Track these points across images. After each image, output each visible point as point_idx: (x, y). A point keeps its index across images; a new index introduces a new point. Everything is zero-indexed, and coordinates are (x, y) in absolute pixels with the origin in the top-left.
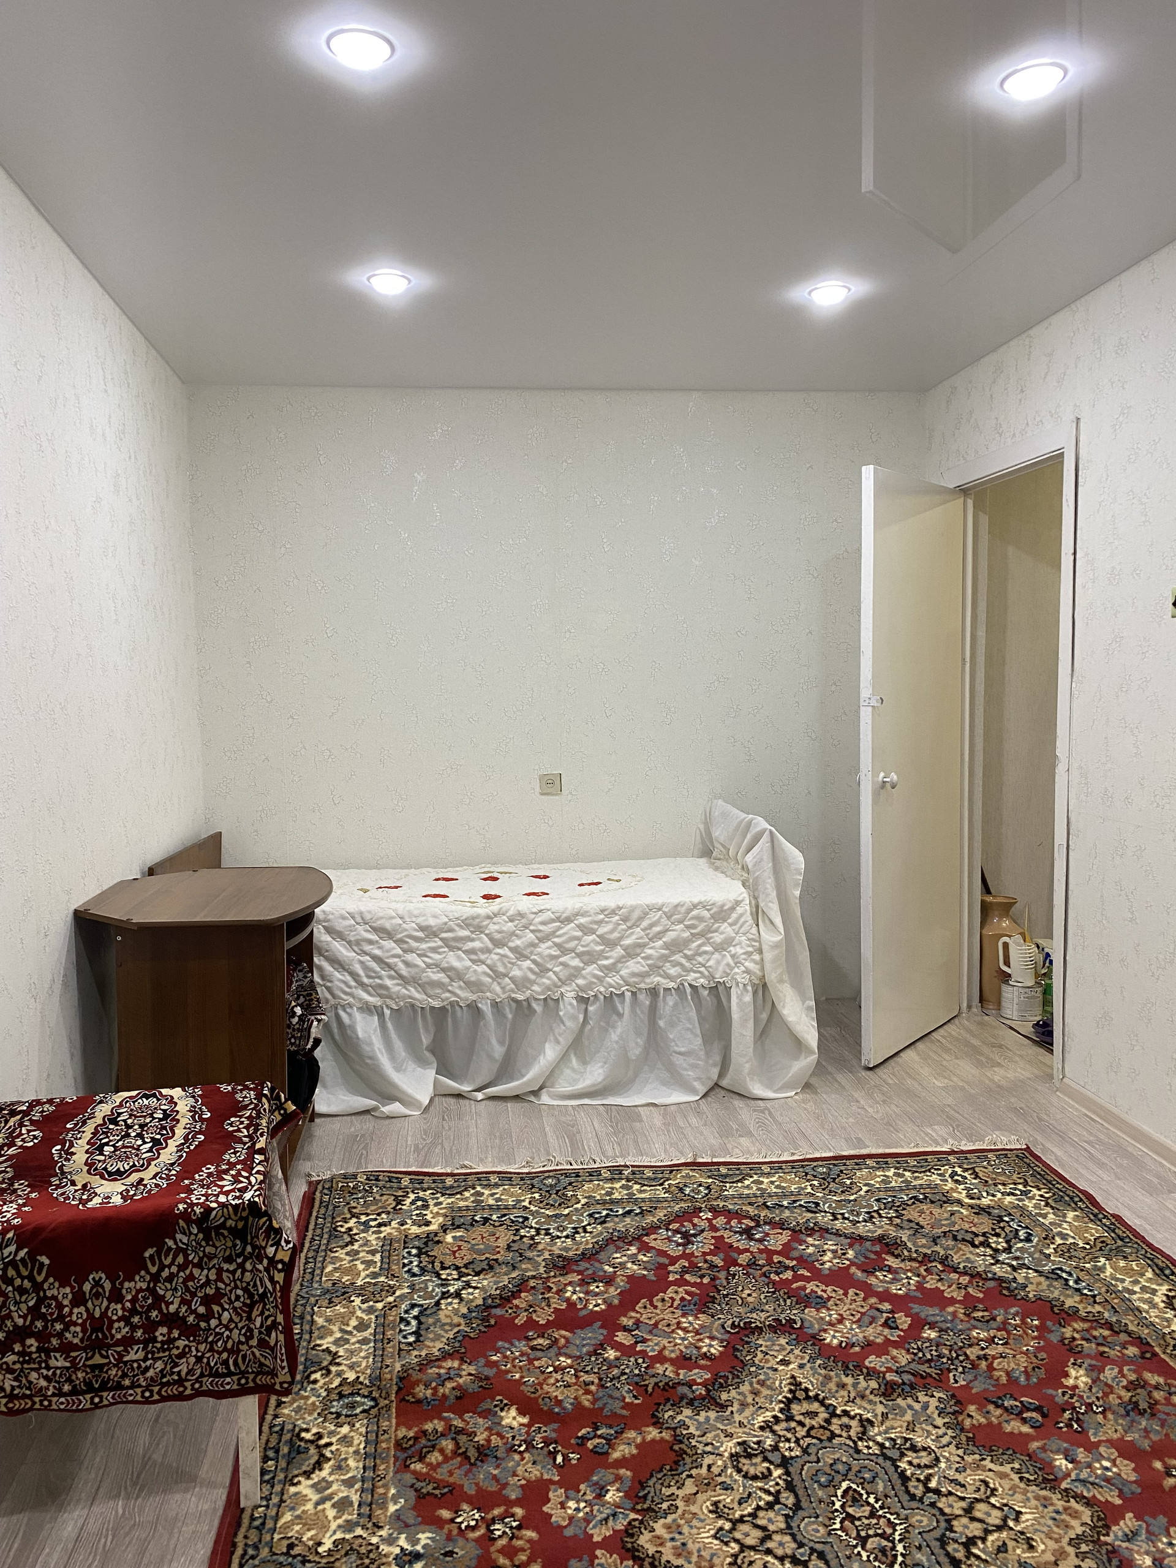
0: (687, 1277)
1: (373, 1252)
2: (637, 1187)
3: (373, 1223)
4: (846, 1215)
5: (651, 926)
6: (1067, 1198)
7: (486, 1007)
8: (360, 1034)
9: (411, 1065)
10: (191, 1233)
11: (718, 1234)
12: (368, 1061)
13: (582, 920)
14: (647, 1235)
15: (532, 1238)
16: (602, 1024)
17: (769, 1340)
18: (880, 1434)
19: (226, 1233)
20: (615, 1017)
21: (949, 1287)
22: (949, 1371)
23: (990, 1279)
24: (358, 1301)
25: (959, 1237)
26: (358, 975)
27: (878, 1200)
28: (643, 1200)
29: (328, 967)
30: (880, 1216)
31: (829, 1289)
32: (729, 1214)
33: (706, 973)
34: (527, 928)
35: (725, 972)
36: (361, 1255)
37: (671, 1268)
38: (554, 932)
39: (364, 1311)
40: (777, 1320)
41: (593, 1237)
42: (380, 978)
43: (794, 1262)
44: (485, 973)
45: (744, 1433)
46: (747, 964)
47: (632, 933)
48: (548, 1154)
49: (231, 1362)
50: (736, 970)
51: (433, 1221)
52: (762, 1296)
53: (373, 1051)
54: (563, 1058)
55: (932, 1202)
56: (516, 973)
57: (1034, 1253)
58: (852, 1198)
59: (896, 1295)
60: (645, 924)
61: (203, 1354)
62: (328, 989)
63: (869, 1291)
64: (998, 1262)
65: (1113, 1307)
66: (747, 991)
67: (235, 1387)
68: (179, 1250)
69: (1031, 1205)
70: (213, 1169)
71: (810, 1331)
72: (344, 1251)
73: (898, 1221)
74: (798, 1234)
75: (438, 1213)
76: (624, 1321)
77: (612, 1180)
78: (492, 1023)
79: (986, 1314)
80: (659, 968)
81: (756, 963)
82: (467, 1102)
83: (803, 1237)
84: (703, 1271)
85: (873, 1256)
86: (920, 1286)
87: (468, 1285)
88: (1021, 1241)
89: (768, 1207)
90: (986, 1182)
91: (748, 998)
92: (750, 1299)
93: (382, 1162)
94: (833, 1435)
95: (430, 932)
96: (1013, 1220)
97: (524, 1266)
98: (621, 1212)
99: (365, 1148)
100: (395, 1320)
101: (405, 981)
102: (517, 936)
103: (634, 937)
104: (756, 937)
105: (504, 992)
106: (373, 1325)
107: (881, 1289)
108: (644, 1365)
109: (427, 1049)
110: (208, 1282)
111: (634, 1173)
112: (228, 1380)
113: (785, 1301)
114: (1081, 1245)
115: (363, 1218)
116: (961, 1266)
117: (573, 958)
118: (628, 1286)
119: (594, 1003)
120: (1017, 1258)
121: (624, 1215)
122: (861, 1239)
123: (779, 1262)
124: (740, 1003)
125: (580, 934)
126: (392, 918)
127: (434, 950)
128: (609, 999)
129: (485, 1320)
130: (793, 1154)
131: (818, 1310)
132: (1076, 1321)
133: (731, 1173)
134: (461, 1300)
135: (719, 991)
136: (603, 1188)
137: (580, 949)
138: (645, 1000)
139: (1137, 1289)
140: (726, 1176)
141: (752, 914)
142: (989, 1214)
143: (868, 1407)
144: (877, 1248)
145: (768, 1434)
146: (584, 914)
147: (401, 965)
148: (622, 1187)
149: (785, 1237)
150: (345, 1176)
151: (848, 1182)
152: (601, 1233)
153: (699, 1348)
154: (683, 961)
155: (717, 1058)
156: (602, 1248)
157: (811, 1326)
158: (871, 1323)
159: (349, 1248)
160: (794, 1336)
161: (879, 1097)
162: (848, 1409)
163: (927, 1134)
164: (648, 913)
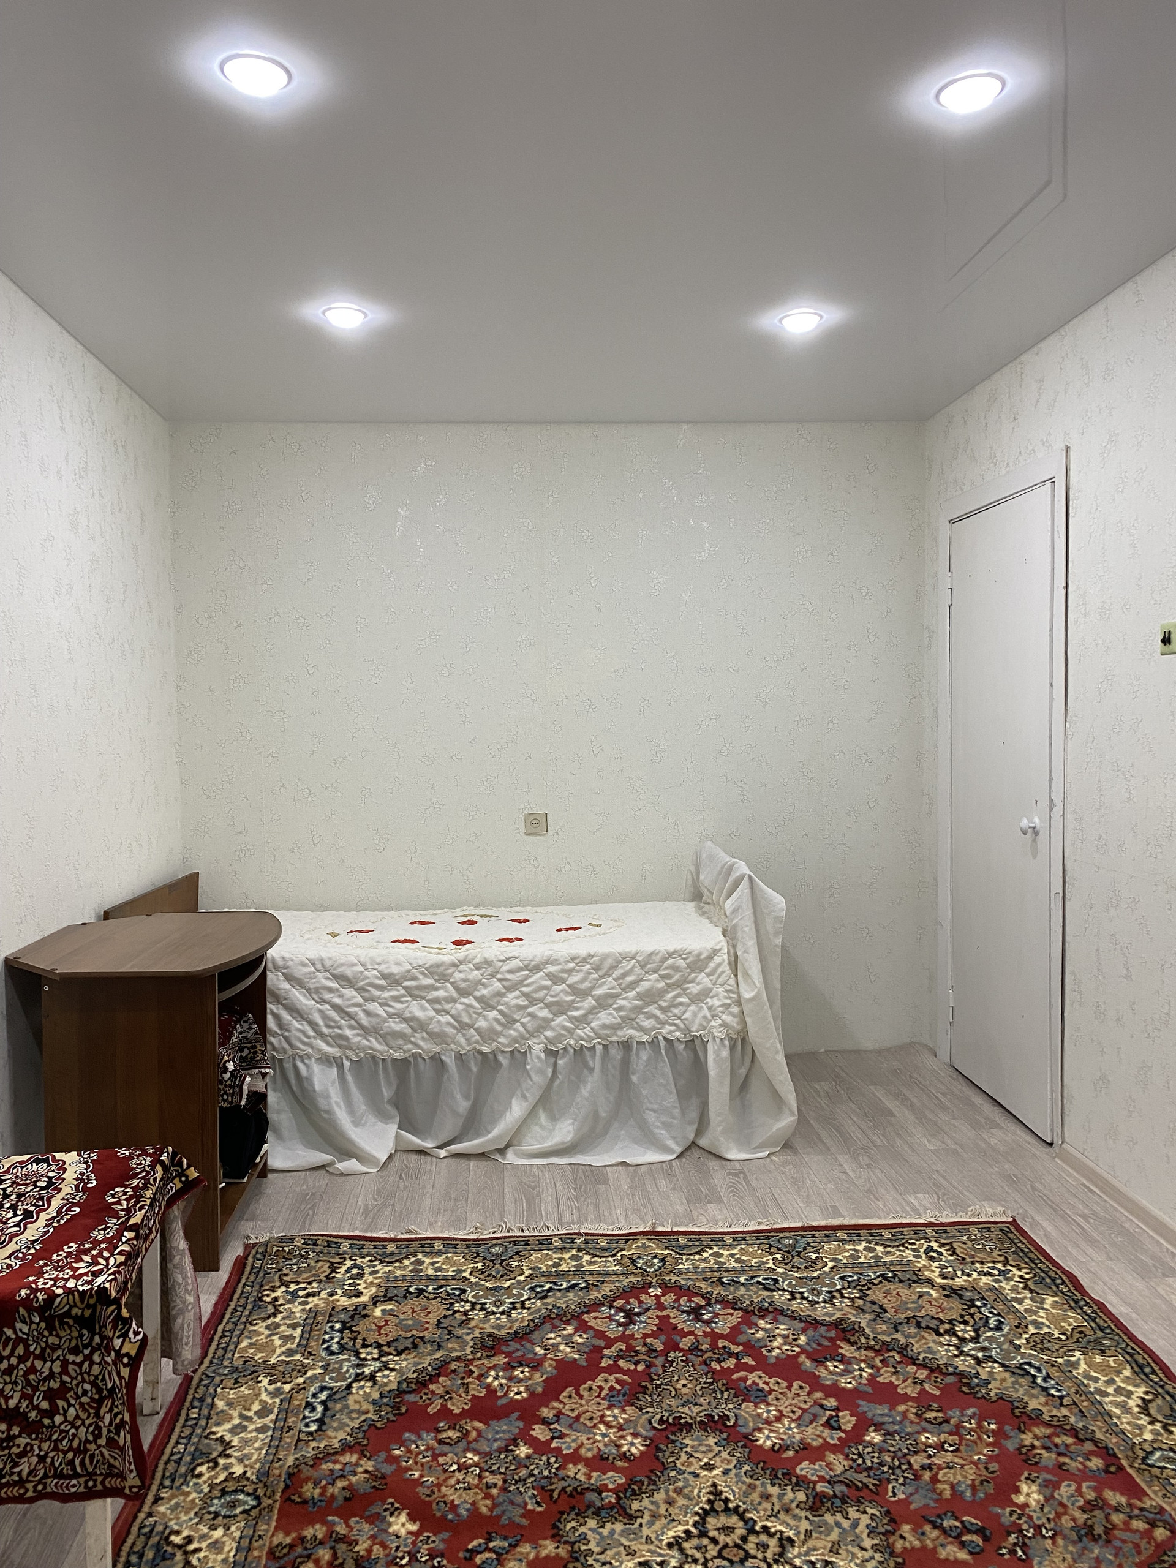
0: (621, 1363)
1: (294, 1327)
2: (587, 1258)
3: (301, 1293)
4: (806, 1295)
5: (624, 975)
6: (1048, 1280)
7: (449, 1060)
8: (318, 1087)
9: (371, 1119)
10: (32, 1322)
11: (664, 1313)
12: (325, 1116)
13: (551, 969)
14: (588, 1313)
15: (466, 1313)
16: (573, 1078)
17: (697, 1439)
18: (799, 1556)
19: (71, 1322)
20: (586, 1072)
21: (904, 1381)
22: (889, 1481)
23: (951, 1374)
24: (265, 1381)
25: (923, 1325)
26: (317, 1025)
27: (842, 1278)
28: (591, 1273)
29: (286, 1016)
30: (842, 1296)
31: (772, 1381)
32: (681, 1291)
33: (682, 1026)
34: (494, 976)
35: (701, 1025)
36: (282, 1328)
37: (606, 1352)
38: (523, 981)
39: (270, 1393)
40: (710, 1416)
41: (529, 1315)
42: (339, 1028)
43: (741, 1348)
44: (449, 1024)
45: (649, 1551)
46: (724, 1017)
47: (605, 982)
48: (502, 1219)
49: (77, 1462)
50: (713, 1023)
51: (365, 1291)
52: (698, 1388)
53: (329, 1104)
54: (530, 1116)
55: (901, 1281)
56: (482, 1024)
57: (1004, 1343)
58: (815, 1274)
59: (844, 1389)
60: (617, 974)
61: (47, 1453)
62: (286, 1039)
63: (814, 1383)
64: (962, 1353)
65: (1081, 1411)
66: (725, 1046)
67: (82, 1490)
68: (18, 1340)
69: (1008, 1287)
70: (75, 1246)
71: (744, 1430)
72: (265, 1324)
73: (861, 1302)
74: (750, 1314)
75: (372, 1283)
76: (546, 1413)
77: (562, 1249)
78: (456, 1076)
79: (940, 1415)
80: (633, 1020)
81: (734, 1016)
82: (429, 1158)
83: (754, 1318)
84: (641, 1357)
85: (827, 1343)
86: (872, 1379)
87: (385, 1366)
88: (991, 1329)
89: (722, 1283)
90: (964, 1259)
91: (725, 1053)
92: (685, 1391)
93: (327, 1225)
94: (748, 1556)
95: (392, 980)
96: (985, 1305)
97: (450, 1346)
98: (565, 1285)
99: (312, 1208)
100: (300, 1405)
101: (366, 1031)
102: (483, 984)
103: (605, 987)
104: (734, 989)
105: (469, 1044)
106: (276, 1411)
107: (828, 1383)
108: (556, 1465)
109: (388, 1102)
110: (52, 1376)
111: (587, 1242)
112: (74, 1482)
113: (722, 1393)
114: (1057, 1335)
115: (293, 1287)
116: (921, 1357)
117: (541, 1008)
118: (555, 1372)
119: (563, 1057)
120: (983, 1349)
121: (567, 1289)
122: (816, 1323)
123: (724, 1347)
124: (717, 1059)
125: (549, 983)
126: (353, 965)
127: (396, 999)
128: (580, 1052)
129: (397, 1407)
130: (760, 1223)
131: (756, 1405)
132: (1037, 1425)
133: (690, 1243)
134: (375, 1383)
135: (695, 1046)
136: (551, 1259)
137: (549, 999)
138: (616, 1054)
139: (1110, 1390)
140: (684, 1247)
141: (730, 963)
142: (961, 1297)
143: (792, 1522)
144: (832, 1334)
145: (676, 1553)
146: (555, 962)
147: (362, 1015)
148: (572, 1258)
149: (736, 1318)
150: (282, 1240)
151: (814, 1256)
152: (540, 1310)
153: (619, 1447)
154: (658, 1013)
155: (694, 1115)
156: (537, 1327)
157: (745, 1425)
158: (811, 1422)
159: (270, 1321)
160: (725, 1435)
161: (863, 1160)
162: (769, 1524)
163: (909, 1203)
164: (620, 962)
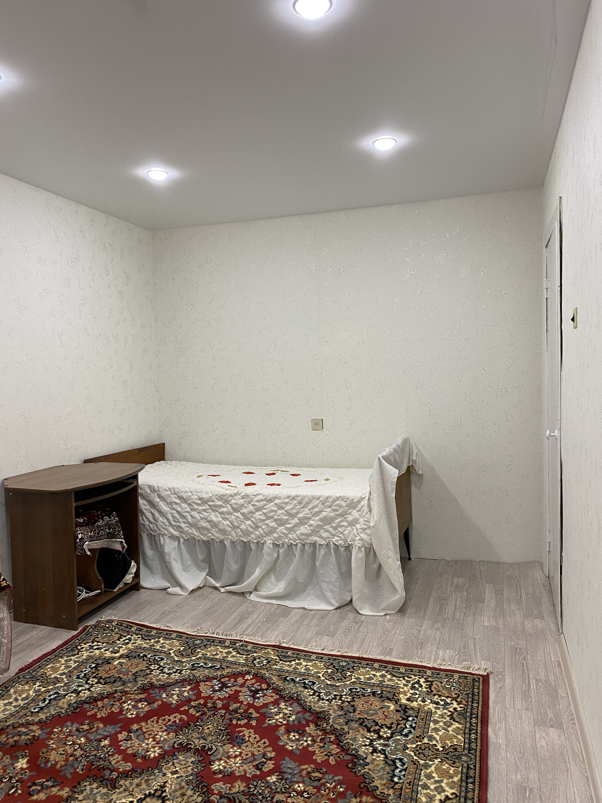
0: (192, 710)
1: (76, 662)
2: (234, 653)
3: (95, 647)
4: (322, 694)
5: (313, 508)
6: (469, 714)
7: (227, 543)
8: (166, 551)
9: (193, 569)
11: (240, 689)
14: (205, 681)
15: (152, 671)
16: (287, 560)
17: (186, 757)
20: (292, 556)
21: (322, 753)
23: (351, 755)
24: (38, 685)
25: (365, 724)
26: (170, 520)
27: (351, 689)
28: (228, 661)
29: (157, 515)
30: (340, 699)
31: (254, 736)
32: (261, 679)
33: (343, 538)
34: (250, 503)
36: (71, 662)
37: (191, 703)
38: (263, 506)
39: (35, 691)
42: (179, 522)
43: (257, 715)
44: (228, 525)
46: (362, 535)
47: (304, 511)
50: (357, 538)
51: (121, 651)
52: (214, 731)
53: (170, 559)
54: (265, 576)
56: (243, 527)
57: (400, 744)
58: (338, 684)
59: (286, 749)
60: (310, 506)
62: (156, 525)
63: (274, 742)
64: (371, 744)
65: (401, 794)
66: (361, 551)
69: (439, 713)
72: (66, 659)
73: (346, 704)
74: (281, 699)
75: (128, 648)
76: (135, 727)
77: (227, 647)
78: (231, 552)
79: (320, 775)
80: (318, 532)
81: (367, 535)
82: (216, 592)
84: (205, 709)
85: (304, 722)
88: (402, 735)
89: (285, 680)
90: (431, 691)
92: (206, 731)
96: (413, 720)
98: (210, 665)
100: (40, 699)
102: (245, 507)
103: (304, 513)
105: (237, 537)
106: (30, 699)
107: (281, 744)
108: (110, 753)
109: (202, 561)
111: (242, 646)
113: (223, 737)
114: (437, 747)
115: (95, 644)
116: (345, 742)
117: (272, 522)
118: (157, 708)
119: (282, 548)
120: (385, 745)
121: (209, 668)
122: (309, 711)
124: (357, 557)
125: (276, 509)
126: (187, 492)
127: (205, 510)
128: (290, 546)
129: (76, 709)
132: (367, 795)
134: (78, 695)
137: (276, 517)
138: (308, 549)
139: (432, 787)
140: (287, 657)
141: (368, 506)
142: (405, 713)
144: (312, 718)
149: (272, 699)
150: (108, 621)
152: (185, 675)
153: (148, 752)
154: (331, 529)
156: (175, 684)
157: (216, 756)
158: (250, 763)
159: (70, 658)
160: (201, 758)
161: (438, 625)
163: (436, 655)
164: (312, 501)
